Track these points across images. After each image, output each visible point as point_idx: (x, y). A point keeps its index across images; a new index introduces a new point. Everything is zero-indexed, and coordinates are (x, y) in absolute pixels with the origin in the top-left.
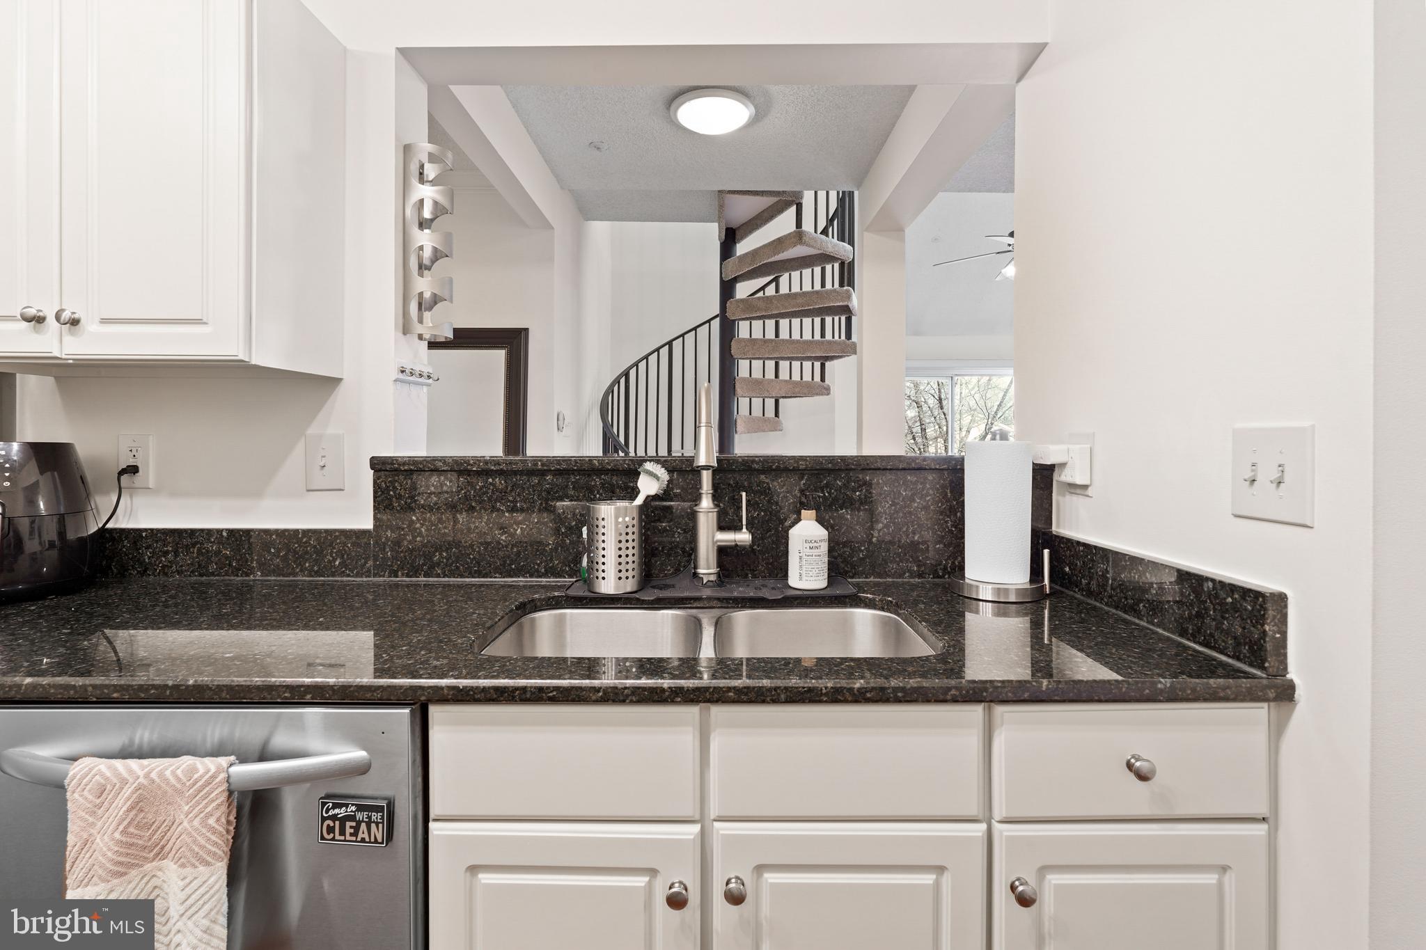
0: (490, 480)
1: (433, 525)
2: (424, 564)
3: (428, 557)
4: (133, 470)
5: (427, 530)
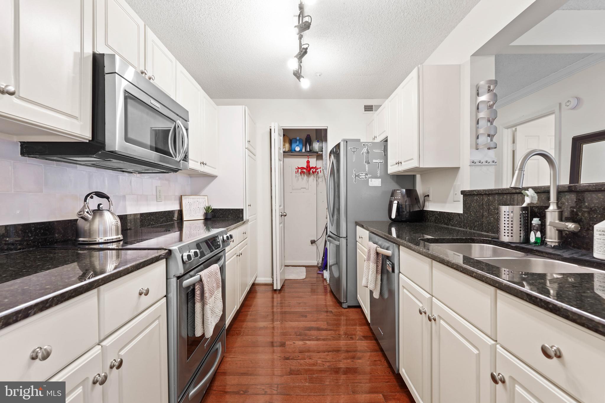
0: (489, 198)
1: (475, 213)
2: (473, 226)
3: (474, 223)
4: (428, 196)
5: (474, 214)
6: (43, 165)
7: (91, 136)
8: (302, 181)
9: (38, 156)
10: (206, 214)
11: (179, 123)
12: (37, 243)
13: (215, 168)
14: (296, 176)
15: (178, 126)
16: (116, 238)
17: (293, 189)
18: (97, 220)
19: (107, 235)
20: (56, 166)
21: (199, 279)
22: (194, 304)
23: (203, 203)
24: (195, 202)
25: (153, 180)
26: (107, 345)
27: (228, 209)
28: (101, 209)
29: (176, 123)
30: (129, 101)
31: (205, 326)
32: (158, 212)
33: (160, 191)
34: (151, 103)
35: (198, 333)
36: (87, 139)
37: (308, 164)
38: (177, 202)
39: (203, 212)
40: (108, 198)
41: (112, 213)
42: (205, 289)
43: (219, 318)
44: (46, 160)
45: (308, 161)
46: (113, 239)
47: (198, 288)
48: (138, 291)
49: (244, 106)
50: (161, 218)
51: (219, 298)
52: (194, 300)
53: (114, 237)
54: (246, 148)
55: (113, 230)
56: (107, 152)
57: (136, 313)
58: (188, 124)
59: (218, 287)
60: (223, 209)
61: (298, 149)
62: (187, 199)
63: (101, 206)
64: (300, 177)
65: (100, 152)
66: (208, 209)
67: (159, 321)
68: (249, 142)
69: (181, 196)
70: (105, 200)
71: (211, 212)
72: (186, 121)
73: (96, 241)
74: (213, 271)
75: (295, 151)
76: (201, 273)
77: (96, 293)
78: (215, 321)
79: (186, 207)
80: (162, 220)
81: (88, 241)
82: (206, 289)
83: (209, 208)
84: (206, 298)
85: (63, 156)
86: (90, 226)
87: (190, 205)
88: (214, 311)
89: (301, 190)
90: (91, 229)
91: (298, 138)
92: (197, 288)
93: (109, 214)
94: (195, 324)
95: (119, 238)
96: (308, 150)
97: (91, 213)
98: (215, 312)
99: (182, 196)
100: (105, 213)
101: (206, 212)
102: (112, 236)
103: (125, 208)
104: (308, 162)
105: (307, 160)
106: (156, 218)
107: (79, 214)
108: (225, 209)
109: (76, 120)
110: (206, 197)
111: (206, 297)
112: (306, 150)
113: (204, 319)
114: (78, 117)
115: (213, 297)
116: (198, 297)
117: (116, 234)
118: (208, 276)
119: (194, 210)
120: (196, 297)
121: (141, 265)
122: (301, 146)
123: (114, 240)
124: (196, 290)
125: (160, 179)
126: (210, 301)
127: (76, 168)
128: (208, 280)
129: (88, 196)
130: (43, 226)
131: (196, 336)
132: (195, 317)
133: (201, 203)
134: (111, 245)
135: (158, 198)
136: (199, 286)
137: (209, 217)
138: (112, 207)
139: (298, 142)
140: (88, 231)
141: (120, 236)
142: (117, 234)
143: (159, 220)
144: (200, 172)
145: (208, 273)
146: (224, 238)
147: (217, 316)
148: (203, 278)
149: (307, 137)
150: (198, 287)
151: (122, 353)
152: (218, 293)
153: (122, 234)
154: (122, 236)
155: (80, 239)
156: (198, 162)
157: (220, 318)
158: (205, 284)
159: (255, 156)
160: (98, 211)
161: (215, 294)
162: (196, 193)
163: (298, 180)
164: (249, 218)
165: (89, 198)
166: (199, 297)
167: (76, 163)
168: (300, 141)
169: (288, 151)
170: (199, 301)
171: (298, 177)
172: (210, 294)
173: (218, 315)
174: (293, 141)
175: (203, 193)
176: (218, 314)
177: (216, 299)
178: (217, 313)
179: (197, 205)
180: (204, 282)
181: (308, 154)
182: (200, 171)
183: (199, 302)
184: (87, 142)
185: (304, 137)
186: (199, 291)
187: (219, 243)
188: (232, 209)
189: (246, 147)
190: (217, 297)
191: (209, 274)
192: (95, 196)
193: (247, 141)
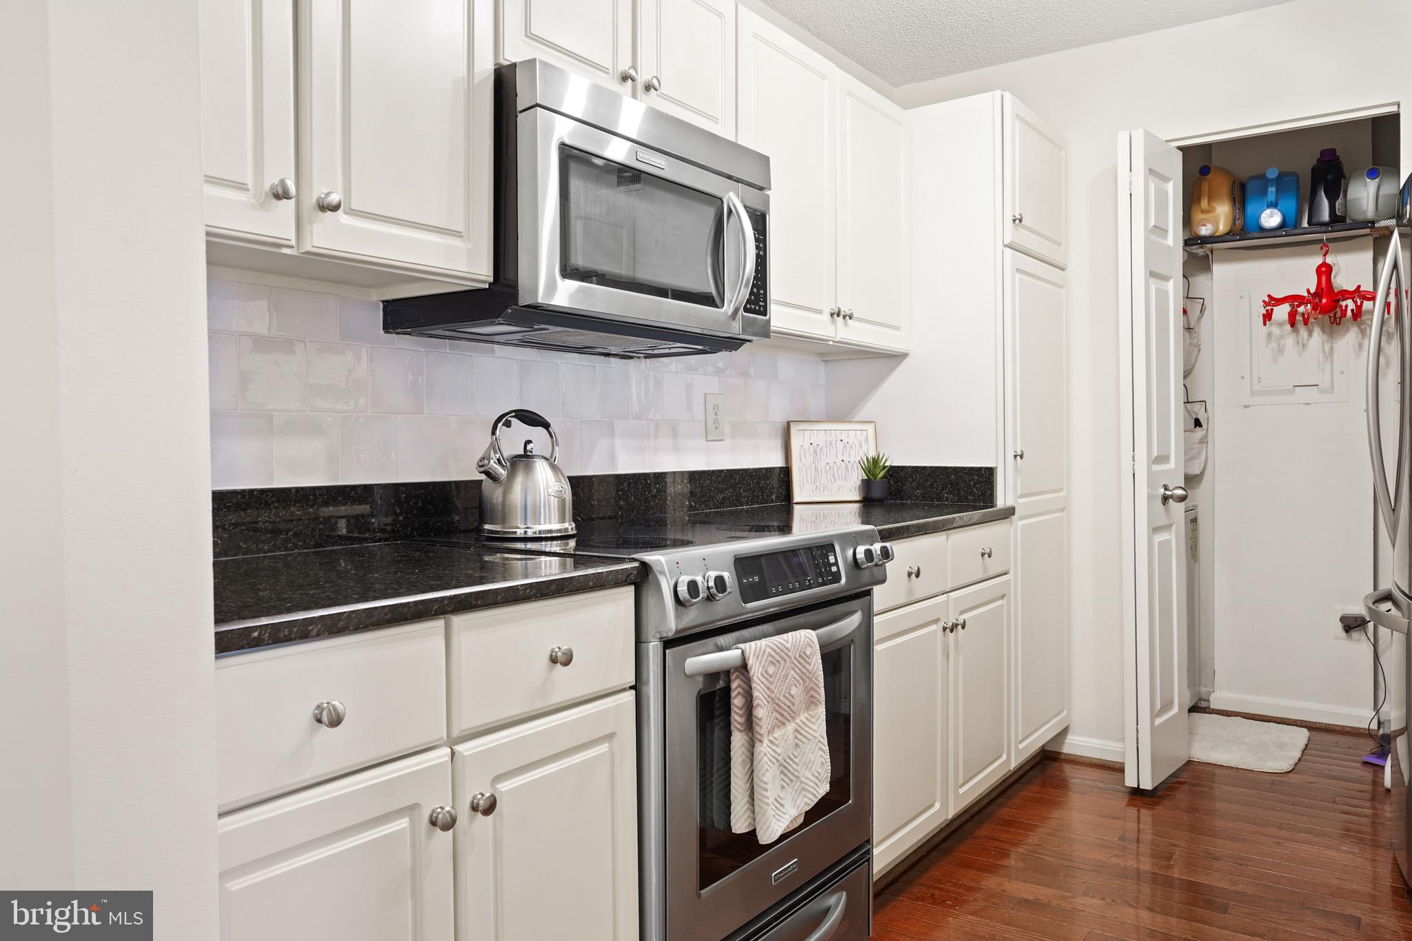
6: (423, 350)
7: (491, 273)
8: (1300, 355)
9: (409, 330)
10: (867, 485)
11: (731, 200)
12: (411, 529)
13: (898, 328)
14: (1270, 334)
15: (730, 212)
16: (558, 528)
17: (1254, 393)
18: (519, 480)
19: (540, 518)
20: (450, 350)
21: (739, 662)
22: (728, 734)
23: (861, 446)
24: (831, 443)
25: (694, 376)
26: (466, 754)
27: (941, 468)
28: (530, 454)
29: (722, 203)
30: (573, 166)
31: (757, 808)
32: (709, 471)
33: (716, 407)
34: (637, 160)
35: (739, 825)
36: (484, 282)
37: (1324, 279)
38: (778, 443)
39: (857, 476)
40: (546, 425)
41: (554, 467)
42: (756, 694)
43: (813, 801)
44: (430, 337)
45: (1324, 264)
46: (550, 531)
47: (739, 690)
48: (548, 653)
49: (998, 93)
50: (720, 491)
51: (815, 737)
52: (729, 724)
53: (555, 526)
54: (1006, 246)
55: (553, 511)
56: (523, 309)
57: (540, 705)
58: (768, 196)
59: (811, 702)
60: (925, 467)
61: (1271, 219)
62: (807, 434)
63: (529, 447)
64: (1290, 340)
65: (509, 311)
66: (872, 466)
67: (611, 748)
68: (1018, 220)
69: (788, 423)
70: (541, 430)
71: (884, 477)
72: (761, 189)
73: (516, 532)
74: (789, 646)
75: (1262, 229)
76: (750, 648)
77: (442, 630)
78: (797, 804)
79: (803, 459)
80: (720, 496)
81: (500, 531)
82: (759, 693)
83: (875, 461)
84: (758, 722)
85: (452, 326)
86: (505, 494)
87: (815, 452)
88: (796, 773)
89: (1294, 391)
90: (507, 503)
91: (1272, 173)
92: (737, 688)
93: (546, 470)
94: (730, 794)
95: (566, 530)
96: (1326, 216)
97: (506, 463)
98: (797, 777)
99: (791, 423)
100: (537, 464)
101: (866, 478)
102: (550, 523)
103: (612, 458)
104: (1325, 271)
105: (1319, 260)
106: (702, 488)
107: (481, 464)
108: (931, 467)
109: (459, 238)
110: (870, 428)
111: (757, 718)
112: (1315, 220)
113: (755, 785)
114: (461, 231)
115: (790, 727)
116: (737, 718)
117: (559, 518)
118: (770, 658)
119: (828, 467)
120: (733, 714)
121: (553, 587)
122: (1290, 204)
123: (554, 535)
124: (733, 694)
125: (718, 371)
126: (775, 735)
127: (493, 351)
128: (771, 670)
129: (500, 422)
130: (422, 491)
131: (734, 831)
132: (729, 777)
133: (851, 447)
134: (549, 545)
135: (712, 433)
136: (742, 684)
137: (877, 493)
138: (557, 448)
139: (1272, 190)
140: (500, 508)
141: (570, 526)
142: (563, 520)
143: (710, 496)
144: (831, 343)
145: (768, 650)
146: (858, 556)
147: (803, 789)
148: (749, 659)
149: (1318, 161)
150: (739, 686)
151: (504, 786)
152: (814, 720)
153: (575, 520)
154: (574, 525)
155: (487, 527)
156: (820, 312)
157: (816, 801)
158: (755, 678)
159: (1062, 269)
160: (524, 460)
161: (797, 721)
162: (840, 415)
163: (1281, 350)
164: (1020, 501)
165: (500, 425)
166: (741, 716)
167: (488, 339)
168: (1284, 182)
169: (1228, 234)
170: (742, 729)
171: (1281, 337)
172: (775, 714)
173: (807, 787)
174: (1250, 187)
175: (862, 414)
176: (806, 784)
177: (805, 737)
178: (803, 779)
179: (840, 454)
180: (752, 673)
181: (1325, 236)
182: (833, 341)
183: (740, 731)
184: (485, 289)
185: (1305, 162)
186: (740, 697)
187: (834, 569)
188: (955, 468)
189: (1006, 242)
190: (807, 732)
191: (772, 652)
192: (515, 422)
193: (1009, 219)
